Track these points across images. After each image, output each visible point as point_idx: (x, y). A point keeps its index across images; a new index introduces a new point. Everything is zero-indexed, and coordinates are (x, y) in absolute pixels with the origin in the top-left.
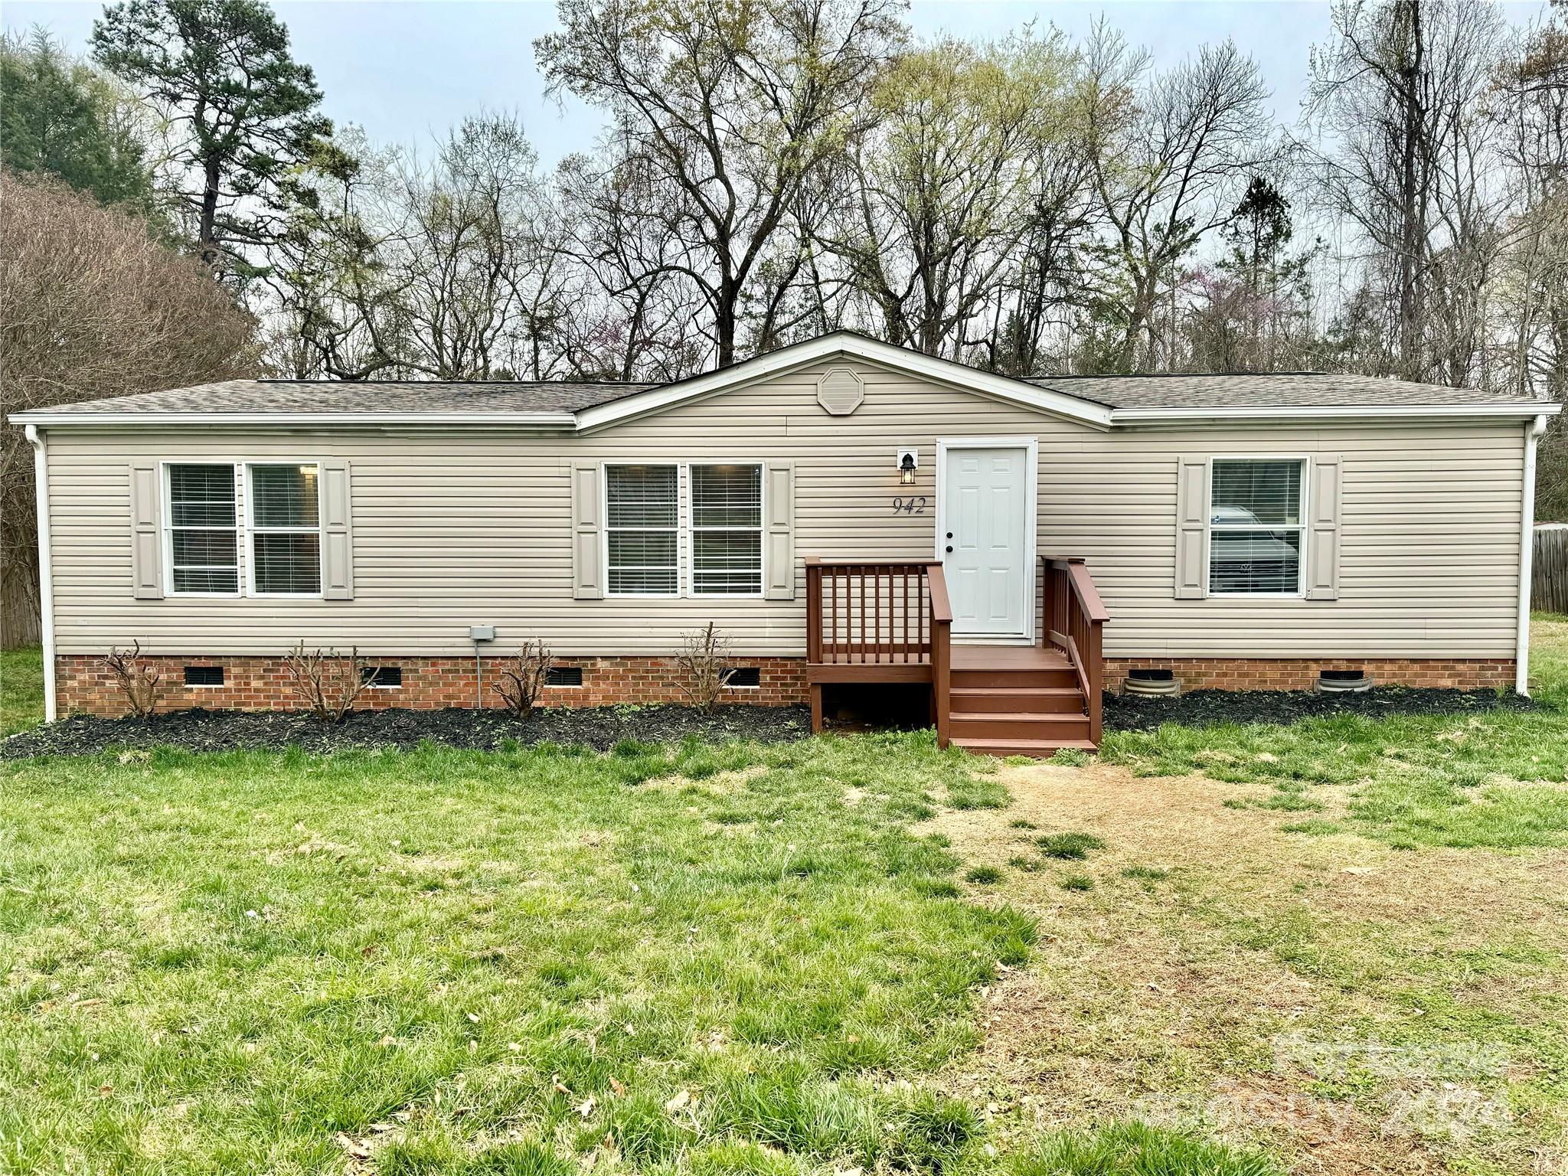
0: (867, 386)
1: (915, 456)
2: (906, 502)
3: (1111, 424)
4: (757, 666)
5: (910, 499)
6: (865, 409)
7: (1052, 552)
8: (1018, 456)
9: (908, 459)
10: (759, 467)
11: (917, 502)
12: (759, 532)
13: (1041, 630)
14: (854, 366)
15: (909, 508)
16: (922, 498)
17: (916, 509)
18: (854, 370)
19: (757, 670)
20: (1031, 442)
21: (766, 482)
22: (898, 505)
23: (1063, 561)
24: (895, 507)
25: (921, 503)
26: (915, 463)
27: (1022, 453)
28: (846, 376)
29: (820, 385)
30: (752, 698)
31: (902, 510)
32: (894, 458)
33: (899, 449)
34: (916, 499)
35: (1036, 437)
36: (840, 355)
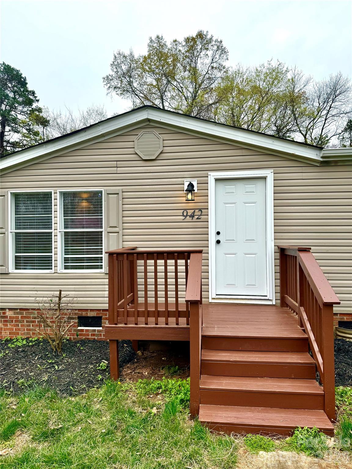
0: (165, 142)
1: (195, 183)
2: (190, 212)
3: (322, 160)
4: (100, 315)
5: (193, 211)
6: (164, 156)
7: (284, 244)
8: (260, 184)
9: (191, 185)
10: (101, 192)
11: (197, 213)
12: (101, 232)
13: (279, 295)
14: (157, 129)
15: (192, 216)
16: (200, 210)
17: (196, 217)
18: (156, 132)
19: (100, 318)
20: (269, 174)
21: (105, 201)
22: (185, 214)
23: (293, 250)
24: (183, 215)
25: (199, 213)
26: (195, 188)
27: (263, 181)
28: (152, 136)
29: (136, 142)
30: (97, 335)
31: (188, 217)
32: (182, 186)
33: (185, 180)
34: (197, 211)
35: (272, 171)
36: (148, 123)
